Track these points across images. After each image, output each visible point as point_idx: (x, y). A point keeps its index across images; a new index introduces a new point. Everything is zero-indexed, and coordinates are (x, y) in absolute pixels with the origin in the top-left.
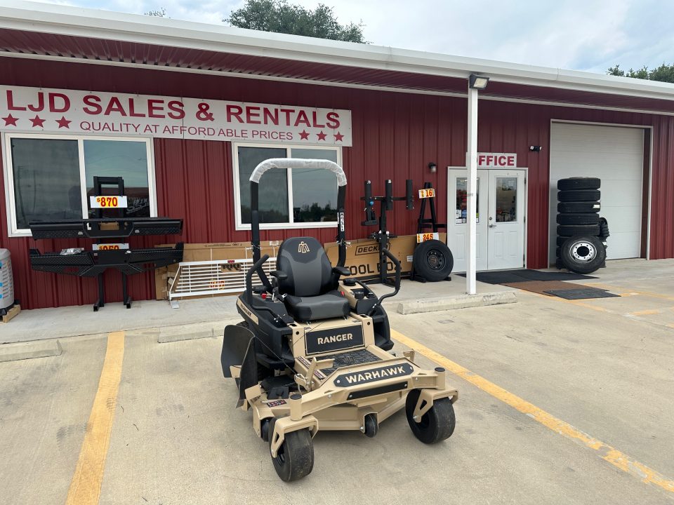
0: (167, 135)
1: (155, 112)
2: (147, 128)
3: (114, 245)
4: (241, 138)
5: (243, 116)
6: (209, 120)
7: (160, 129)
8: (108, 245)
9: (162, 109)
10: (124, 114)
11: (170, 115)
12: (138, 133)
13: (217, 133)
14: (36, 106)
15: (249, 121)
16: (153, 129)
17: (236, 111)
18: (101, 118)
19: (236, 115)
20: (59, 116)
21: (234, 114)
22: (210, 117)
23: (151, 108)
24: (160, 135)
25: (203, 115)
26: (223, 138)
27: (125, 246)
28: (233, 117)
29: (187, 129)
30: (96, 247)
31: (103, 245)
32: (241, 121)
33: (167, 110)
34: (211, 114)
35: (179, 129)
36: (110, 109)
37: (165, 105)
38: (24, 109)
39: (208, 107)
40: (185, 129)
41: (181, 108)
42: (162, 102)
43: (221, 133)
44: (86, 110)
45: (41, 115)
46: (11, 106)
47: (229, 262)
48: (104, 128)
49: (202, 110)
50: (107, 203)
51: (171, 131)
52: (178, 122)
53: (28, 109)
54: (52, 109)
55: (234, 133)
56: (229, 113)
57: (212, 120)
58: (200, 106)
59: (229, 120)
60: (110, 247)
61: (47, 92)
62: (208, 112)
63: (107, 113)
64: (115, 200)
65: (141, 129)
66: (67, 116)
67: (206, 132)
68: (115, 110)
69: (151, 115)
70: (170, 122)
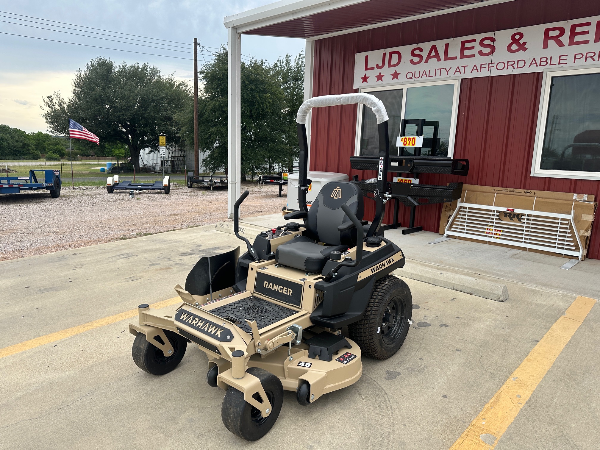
0: (475, 75)
1: (466, 53)
2: (458, 70)
3: (408, 179)
4: (558, 66)
5: (565, 39)
6: (521, 51)
7: (469, 70)
8: (404, 179)
9: (473, 48)
10: (439, 60)
11: (481, 53)
12: (448, 76)
13: (528, 64)
14: (380, 65)
15: (572, 42)
16: (462, 69)
17: (557, 33)
18: (422, 67)
19: (555, 38)
20: (392, 70)
21: (552, 38)
22: (522, 47)
23: (463, 49)
24: (468, 75)
25: (514, 47)
26: (535, 69)
27: (416, 181)
28: (551, 42)
29: (495, 65)
30: (396, 179)
31: (400, 178)
32: (561, 44)
33: (478, 48)
34: (525, 44)
35: (487, 66)
36: (429, 56)
37: (476, 44)
38: (373, 68)
39: (521, 35)
40: (493, 65)
41: (492, 43)
42: (474, 41)
43: (534, 62)
44: (411, 61)
45: (382, 71)
46: (367, 69)
47: (508, 210)
48: (423, 75)
49: (514, 41)
50: (408, 142)
51: (479, 70)
52: (487, 60)
53: (375, 68)
54: (390, 65)
55: (549, 61)
56: (547, 37)
57: (525, 49)
58: (513, 37)
59: (545, 46)
60: (405, 180)
61: (388, 51)
62: (521, 42)
63: (426, 61)
64: (414, 140)
65: (451, 73)
66: (398, 69)
67: (515, 66)
68: (433, 57)
69: (462, 56)
70: (479, 60)
